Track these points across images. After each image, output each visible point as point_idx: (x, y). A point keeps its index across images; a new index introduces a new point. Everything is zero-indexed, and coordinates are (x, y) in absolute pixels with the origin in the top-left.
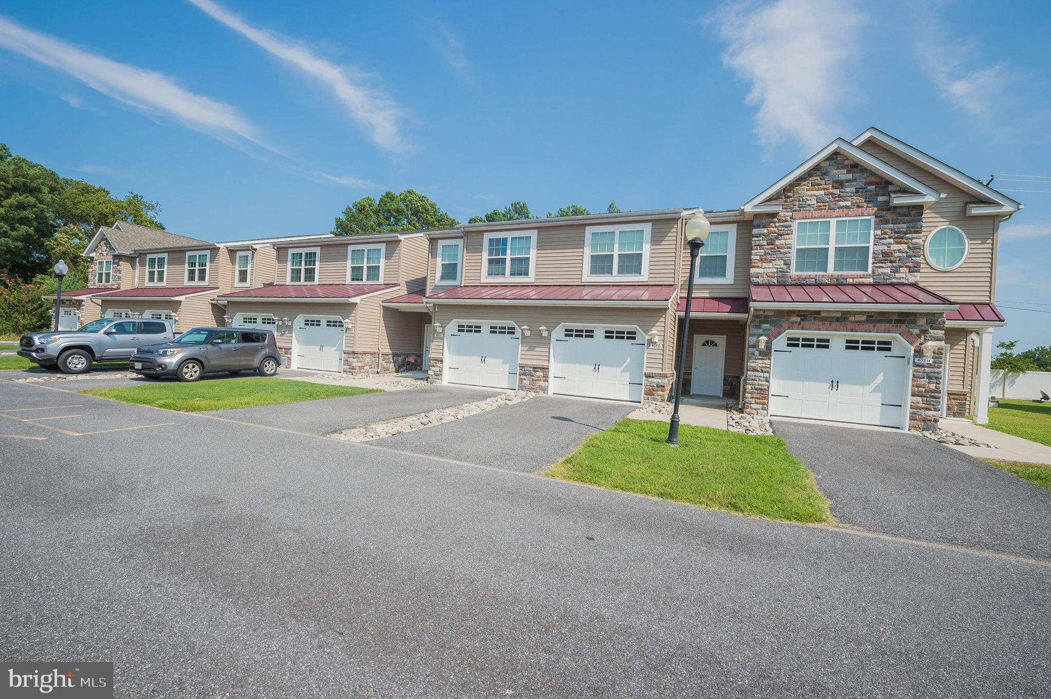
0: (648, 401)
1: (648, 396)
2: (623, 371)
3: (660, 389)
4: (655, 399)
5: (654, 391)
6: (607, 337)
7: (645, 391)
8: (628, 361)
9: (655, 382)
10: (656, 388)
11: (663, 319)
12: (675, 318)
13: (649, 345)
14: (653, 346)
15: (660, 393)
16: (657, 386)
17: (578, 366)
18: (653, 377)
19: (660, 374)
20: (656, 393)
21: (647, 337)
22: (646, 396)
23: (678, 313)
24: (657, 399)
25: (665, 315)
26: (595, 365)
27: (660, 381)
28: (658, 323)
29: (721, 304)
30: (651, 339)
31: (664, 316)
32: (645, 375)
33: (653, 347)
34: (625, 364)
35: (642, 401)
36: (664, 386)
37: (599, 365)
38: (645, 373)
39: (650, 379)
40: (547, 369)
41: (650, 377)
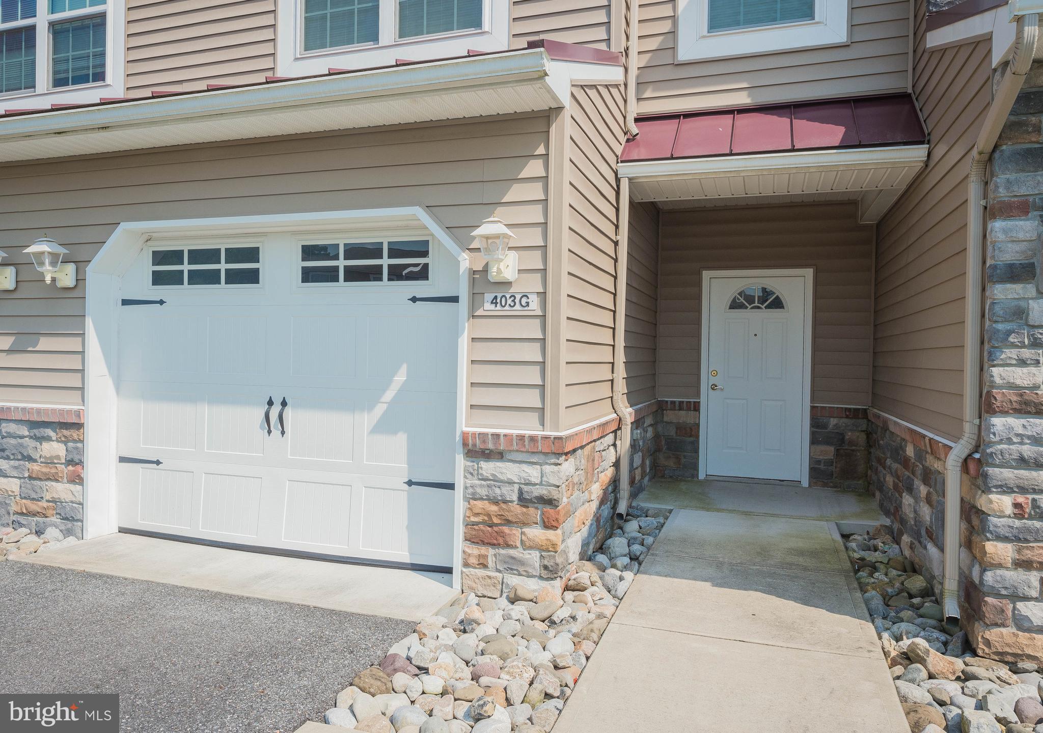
0: (481, 572)
1: (483, 550)
2: (381, 428)
3: (535, 513)
4: (513, 566)
5: (508, 522)
6: (309, 276)
7: (468, 524)
8: (401, 377)
9: (511, 483)
10: (516, 508)
11: (534, 168)
12: (618, 193)
13: (475, 298)
14: (494, 301)
15: (536, 533)
16: (523, 501)
17: (205, 410)
18: (500, 456)
19: (533, 439)
20: (516, 532)
21: (465, 261)
22: (475, 550)
23: (627, 170)
24: (522, 563)
25: (547, 147)
26: (270, 403)
27: (533, 473)
28: (516, 187)
29: (800, 124)
30: (486, 270)
31: (541, 150)
32: (465, 444)
33: (498, 310)
34: (389, 395)
35: (457, 567)
36: (550, 502)
37: (284, 404)
38: (465, 436)
39: (488, 467)
40: (79, 426)
41: (487, 455)
